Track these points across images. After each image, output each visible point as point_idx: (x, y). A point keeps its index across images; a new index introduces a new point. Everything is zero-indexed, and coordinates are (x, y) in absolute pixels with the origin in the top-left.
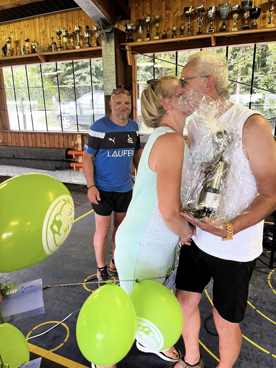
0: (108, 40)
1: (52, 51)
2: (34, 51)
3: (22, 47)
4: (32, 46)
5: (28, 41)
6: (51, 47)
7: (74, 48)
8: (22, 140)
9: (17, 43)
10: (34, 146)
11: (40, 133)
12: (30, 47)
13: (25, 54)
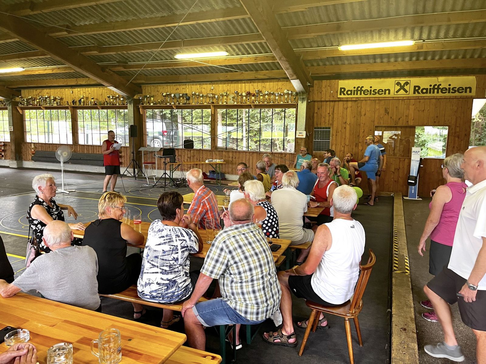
0: (130, 104)
1: (105, 105)
2: (96, 104)
3: (90, 101)
4: (95, 102)
5: (93, 99)
6: (105, 103)
7: (116, 105)
8: (85, 150)
9: (87, 98)
10: (92, 153)
11: (96, 146)
12: (94, 102)
13: (91, 105)
